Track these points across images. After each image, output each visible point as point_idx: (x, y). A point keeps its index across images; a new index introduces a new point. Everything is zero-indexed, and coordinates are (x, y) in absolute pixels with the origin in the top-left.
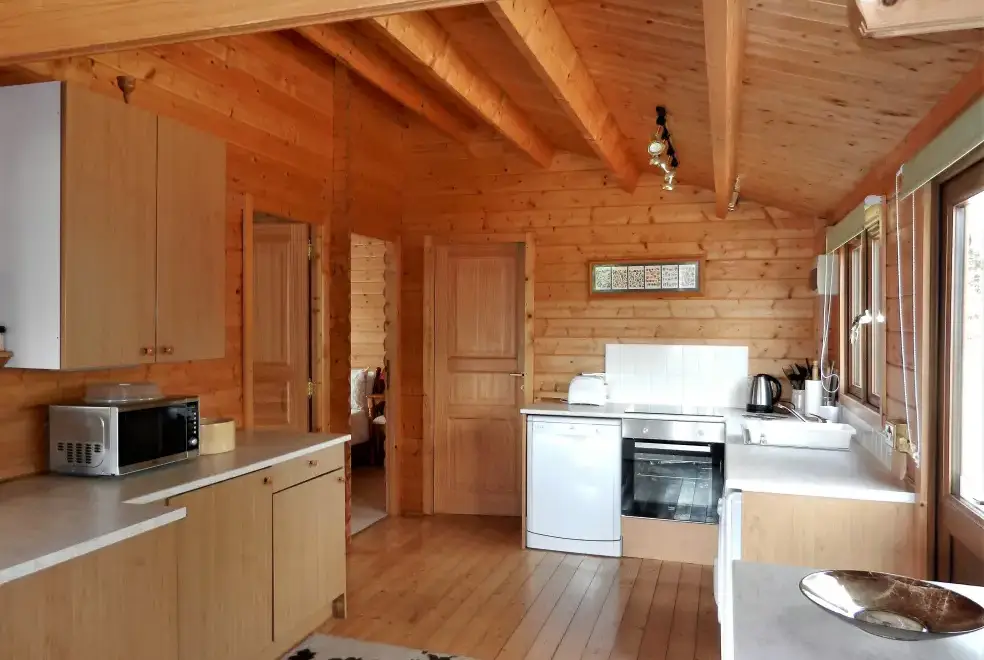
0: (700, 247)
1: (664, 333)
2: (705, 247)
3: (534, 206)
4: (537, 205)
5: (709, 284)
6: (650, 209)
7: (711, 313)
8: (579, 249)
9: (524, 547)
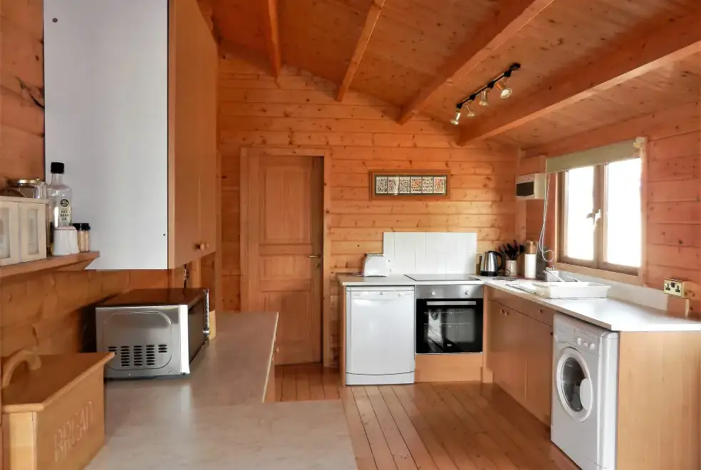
0: (447, 165)
1: (423, 225)
2: (450, 165)
3: (330, 129)
4: (333, 129)
5: (452, 191)
6: (414, 137)
7: (453, 210)
8: (364, 163)
9: (344, 384)
